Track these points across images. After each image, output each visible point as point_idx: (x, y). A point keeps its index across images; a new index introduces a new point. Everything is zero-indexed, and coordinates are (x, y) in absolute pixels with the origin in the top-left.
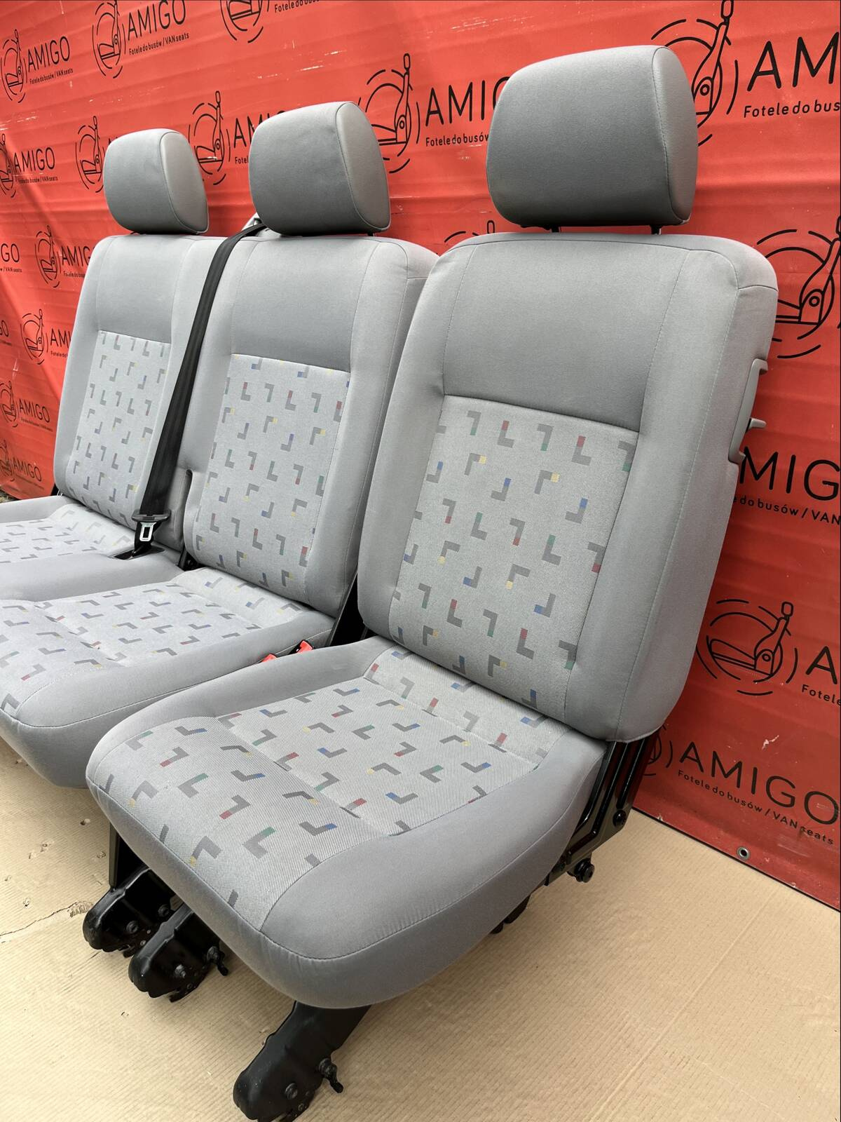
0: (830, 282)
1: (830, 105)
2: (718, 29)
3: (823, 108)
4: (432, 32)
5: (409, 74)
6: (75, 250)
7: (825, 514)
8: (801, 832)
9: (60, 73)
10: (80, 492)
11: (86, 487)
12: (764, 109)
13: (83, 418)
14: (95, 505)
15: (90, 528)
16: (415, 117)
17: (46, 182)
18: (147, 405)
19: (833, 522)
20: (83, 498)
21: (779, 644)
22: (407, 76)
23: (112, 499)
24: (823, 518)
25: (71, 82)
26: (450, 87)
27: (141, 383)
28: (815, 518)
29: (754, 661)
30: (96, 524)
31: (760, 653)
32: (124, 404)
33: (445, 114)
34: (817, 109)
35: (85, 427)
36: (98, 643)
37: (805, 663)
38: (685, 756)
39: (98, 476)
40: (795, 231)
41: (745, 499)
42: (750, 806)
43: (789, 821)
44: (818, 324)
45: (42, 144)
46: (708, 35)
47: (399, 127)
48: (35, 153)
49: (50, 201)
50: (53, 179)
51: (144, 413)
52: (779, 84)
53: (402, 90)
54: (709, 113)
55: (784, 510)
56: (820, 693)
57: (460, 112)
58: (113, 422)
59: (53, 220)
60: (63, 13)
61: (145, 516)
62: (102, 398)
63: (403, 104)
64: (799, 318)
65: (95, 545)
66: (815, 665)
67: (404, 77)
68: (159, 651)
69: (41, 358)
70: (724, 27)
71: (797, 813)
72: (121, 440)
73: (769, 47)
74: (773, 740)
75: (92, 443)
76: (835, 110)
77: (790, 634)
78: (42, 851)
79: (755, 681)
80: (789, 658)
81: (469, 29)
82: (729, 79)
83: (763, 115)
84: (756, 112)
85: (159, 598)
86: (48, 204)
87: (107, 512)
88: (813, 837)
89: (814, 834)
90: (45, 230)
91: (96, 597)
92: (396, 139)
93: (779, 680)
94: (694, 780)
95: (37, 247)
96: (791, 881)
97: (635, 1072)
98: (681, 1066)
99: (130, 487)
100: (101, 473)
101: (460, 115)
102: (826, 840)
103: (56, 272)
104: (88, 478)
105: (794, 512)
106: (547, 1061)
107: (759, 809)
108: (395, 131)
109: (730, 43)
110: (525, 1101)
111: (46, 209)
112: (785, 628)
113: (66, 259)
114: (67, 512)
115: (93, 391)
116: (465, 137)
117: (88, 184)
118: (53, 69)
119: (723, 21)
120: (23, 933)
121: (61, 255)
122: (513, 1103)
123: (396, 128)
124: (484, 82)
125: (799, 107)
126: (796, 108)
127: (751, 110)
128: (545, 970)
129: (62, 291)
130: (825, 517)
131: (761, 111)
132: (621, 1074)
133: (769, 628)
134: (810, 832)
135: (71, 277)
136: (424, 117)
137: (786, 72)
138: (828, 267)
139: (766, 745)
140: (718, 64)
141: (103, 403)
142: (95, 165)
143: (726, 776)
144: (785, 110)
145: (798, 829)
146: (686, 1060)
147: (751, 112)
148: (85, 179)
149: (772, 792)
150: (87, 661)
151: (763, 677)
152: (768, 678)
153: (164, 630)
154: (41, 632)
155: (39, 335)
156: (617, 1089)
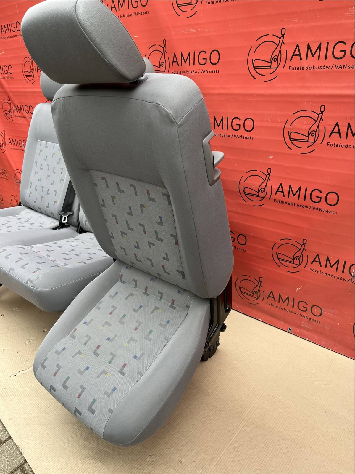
0: (318, 128)
1: (319, 67)
2: (280, 38)
3: (316, 68)
4: (174, 32)
5: (165, 47)
6: (21, 107)
7: (317, 208)
8: (310, 320)
9: (16, 36)
10: (32, 204)
11: (35, 202)
12: (296, 67)
13: (32, 175)
14: (39, 209)
15: (37, 218)
16: (167, 63)
17: (8, 79)
18: (61, 170)
19: (320, 210)
20: (33, 207)
21: (302, 254)
22: (164, 48)
23: (47, 207)
24: (316, 209)
25: (21, 40)
26: (181, 53)
27: (58, 161)
28: (314, 209)
29: (293, 260)
30: (40, 217)
31: (295, 257)
32: (51, 169)
33: (180, 63)
34: (314, 68)
35: (33, 178)
36: (56, 260)
37: (311, 260)
38: (269, 296)
39: (41, 198)
40: (306, 110)
41: (290, 203)
42: (292, 312)
43: (305, 316)
44: (314, 143)
45: (7, 64)
46: (277, 40)
47: (161, 66)
48: (3, 68)
49: (10, 86)
50: (11, 78)
51: (60, 173)
52: (301, 59)
53: (162, 53)
54: (277, 68)
55: (303, 207)
56: (316, 270)
57: (185, 62)
58: (46, 177)
59: (11, 94)
60: (18, 12)
61: (64, 213)
62: (41, 167)
63: (163, 58)
64: (308, 140)
65: (41, 225)
66: (314, 260)
67: (163, 48)
68: (80, 262)
69: (4, 150)
70: (282, 38)
71: (308, 314)
72: (50, 184)
73: (298, 46)
74: (300, 288)
75: (37, 185)
76: (320, 69)
77: (305, 250)
78: (30, 341)
79: (294, 268)
80: (305, 259)
81: (189, 32)
82: (284, 56)
83: (296, 70)
84: (293, 69)
85: (73, 244)
86: (9, 88)
87: (45, 212)
88: (314, 321)
89: (314, 320)
90: (7, 98)
91: (50, 244)
92: (160, 70)
93: (302, 267)
94: (272, 305)
95: (3, 105)
96: (306, 338)
97: (257, 401)
98: (272, 398)
99: (55, 202)
100: (42, 197)
101: (185, 63)
102: (318, 322)
103: (12, 115)
104: (36, 199)
105: (307, 207)
106: (227, 400)
107: (295, 313)
108: (160, 68)
109: (284, 44)
110: (220, 413)
111: (8, 90)
112: (304, 248)
113: (16, 110)
114: (27, 212)
115: (36, 164)
116: (187, 72)
117: (28, 81)
118: (13, 34)
119: (282, 36)
120: (28, 370)
121: (14, 108)
122: (216, 413)
123: (160, 66)
124: (194, 52)
125: (308, 67)
126: (307, 68)
127: (291, 67)
128: (223, 371)
129: (15, 123)
130: (317, 209)
131: (295, 68)
132: (252, 402)
133: (298, 248)
134: (313, 320)
135: (19, 118)
136: (171, 63)
137: (303, 55)
138: (317, 123)
139: (298, 290)
140: (280, 51)
141: (41, 169)
142: (31, 73)
143: (284, 302)
144: (303, 68)
145: (309, 319)
146: (274, 397)
147: (291, 69)
148: (26, 79)
149: (300, 307)
150: (55, 266)
151: (296, 266)
152: (298, 266)
153: (79, 255)
154: (34, 256)
155: (3, 141)
156: (252, 407)
